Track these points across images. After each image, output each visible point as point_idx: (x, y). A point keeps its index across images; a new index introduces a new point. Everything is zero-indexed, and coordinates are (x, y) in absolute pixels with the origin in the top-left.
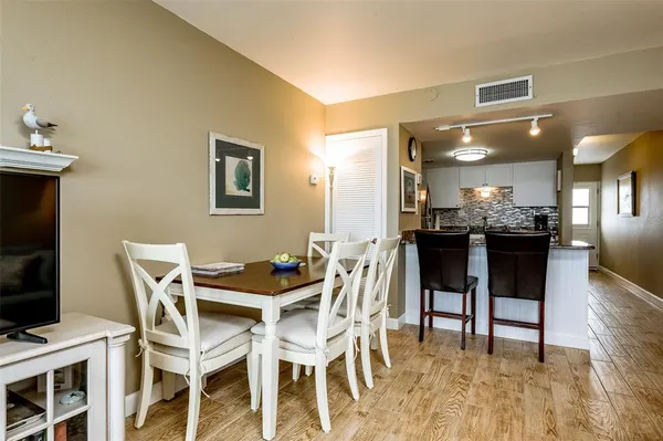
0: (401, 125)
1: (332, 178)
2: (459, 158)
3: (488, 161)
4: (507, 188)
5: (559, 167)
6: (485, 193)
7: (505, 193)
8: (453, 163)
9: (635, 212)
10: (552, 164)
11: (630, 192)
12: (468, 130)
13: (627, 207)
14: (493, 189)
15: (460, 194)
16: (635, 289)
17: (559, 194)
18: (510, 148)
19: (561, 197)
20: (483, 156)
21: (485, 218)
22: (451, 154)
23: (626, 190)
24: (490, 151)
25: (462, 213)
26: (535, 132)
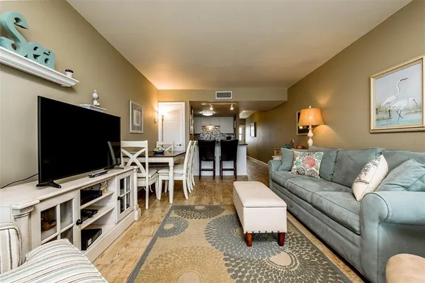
0: (190, 102)
1: (163, 120)
3: (214, 116)
4: (218, 126)
5: (235, 119)
6: (210, 128)
7: (217, 128)
8: (201, 116)
9: (255, 136)
10: (232, 118)
12: (212, 106)
13: (253, 134)
14: (213, 127)
16: (255, 161)
17: (235, 129)
18: (222, 112)
19: (236, 130)
20: (212, 114)
22: (201, 113)
23: (253, 128)
24: (215, 113)
26: (232, 109)
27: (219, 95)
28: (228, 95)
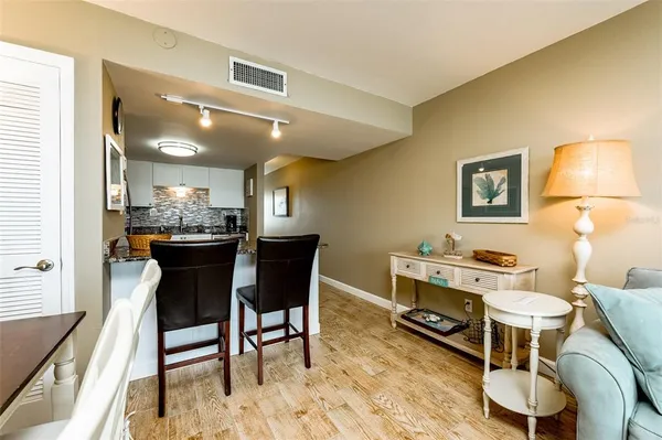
2: (165, 150)
3: (196, 161)
4: (204, 190)
6: (181, 193)
7: (201, 193)
8: (158, 157)
9: (288, 214)
10: (240, 174)
11: (284, 200)
12: (207, 112)
13: (282, 210)
14: (189, 190)
15: (151, 191)
20: (193, 153)
21: (181, 219)
22: (154, 143)
23: (281, 198)
24: (201, 149)
25: (153, 212)
27: (242, 72)
28: (271, 80)
